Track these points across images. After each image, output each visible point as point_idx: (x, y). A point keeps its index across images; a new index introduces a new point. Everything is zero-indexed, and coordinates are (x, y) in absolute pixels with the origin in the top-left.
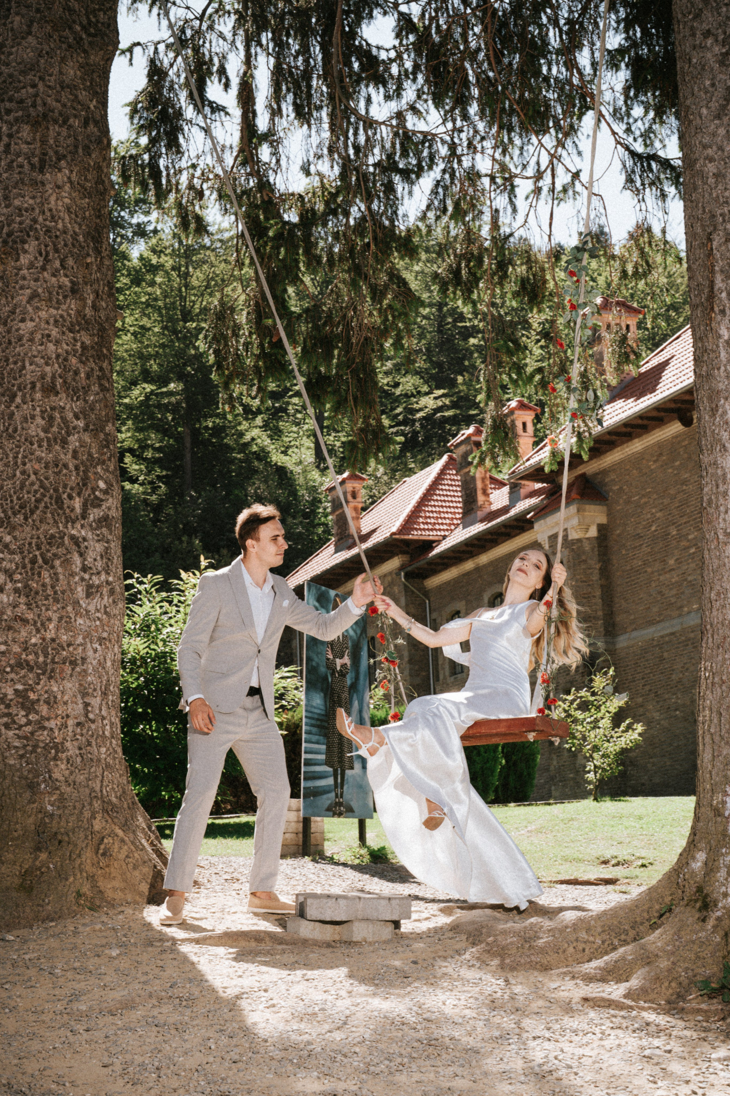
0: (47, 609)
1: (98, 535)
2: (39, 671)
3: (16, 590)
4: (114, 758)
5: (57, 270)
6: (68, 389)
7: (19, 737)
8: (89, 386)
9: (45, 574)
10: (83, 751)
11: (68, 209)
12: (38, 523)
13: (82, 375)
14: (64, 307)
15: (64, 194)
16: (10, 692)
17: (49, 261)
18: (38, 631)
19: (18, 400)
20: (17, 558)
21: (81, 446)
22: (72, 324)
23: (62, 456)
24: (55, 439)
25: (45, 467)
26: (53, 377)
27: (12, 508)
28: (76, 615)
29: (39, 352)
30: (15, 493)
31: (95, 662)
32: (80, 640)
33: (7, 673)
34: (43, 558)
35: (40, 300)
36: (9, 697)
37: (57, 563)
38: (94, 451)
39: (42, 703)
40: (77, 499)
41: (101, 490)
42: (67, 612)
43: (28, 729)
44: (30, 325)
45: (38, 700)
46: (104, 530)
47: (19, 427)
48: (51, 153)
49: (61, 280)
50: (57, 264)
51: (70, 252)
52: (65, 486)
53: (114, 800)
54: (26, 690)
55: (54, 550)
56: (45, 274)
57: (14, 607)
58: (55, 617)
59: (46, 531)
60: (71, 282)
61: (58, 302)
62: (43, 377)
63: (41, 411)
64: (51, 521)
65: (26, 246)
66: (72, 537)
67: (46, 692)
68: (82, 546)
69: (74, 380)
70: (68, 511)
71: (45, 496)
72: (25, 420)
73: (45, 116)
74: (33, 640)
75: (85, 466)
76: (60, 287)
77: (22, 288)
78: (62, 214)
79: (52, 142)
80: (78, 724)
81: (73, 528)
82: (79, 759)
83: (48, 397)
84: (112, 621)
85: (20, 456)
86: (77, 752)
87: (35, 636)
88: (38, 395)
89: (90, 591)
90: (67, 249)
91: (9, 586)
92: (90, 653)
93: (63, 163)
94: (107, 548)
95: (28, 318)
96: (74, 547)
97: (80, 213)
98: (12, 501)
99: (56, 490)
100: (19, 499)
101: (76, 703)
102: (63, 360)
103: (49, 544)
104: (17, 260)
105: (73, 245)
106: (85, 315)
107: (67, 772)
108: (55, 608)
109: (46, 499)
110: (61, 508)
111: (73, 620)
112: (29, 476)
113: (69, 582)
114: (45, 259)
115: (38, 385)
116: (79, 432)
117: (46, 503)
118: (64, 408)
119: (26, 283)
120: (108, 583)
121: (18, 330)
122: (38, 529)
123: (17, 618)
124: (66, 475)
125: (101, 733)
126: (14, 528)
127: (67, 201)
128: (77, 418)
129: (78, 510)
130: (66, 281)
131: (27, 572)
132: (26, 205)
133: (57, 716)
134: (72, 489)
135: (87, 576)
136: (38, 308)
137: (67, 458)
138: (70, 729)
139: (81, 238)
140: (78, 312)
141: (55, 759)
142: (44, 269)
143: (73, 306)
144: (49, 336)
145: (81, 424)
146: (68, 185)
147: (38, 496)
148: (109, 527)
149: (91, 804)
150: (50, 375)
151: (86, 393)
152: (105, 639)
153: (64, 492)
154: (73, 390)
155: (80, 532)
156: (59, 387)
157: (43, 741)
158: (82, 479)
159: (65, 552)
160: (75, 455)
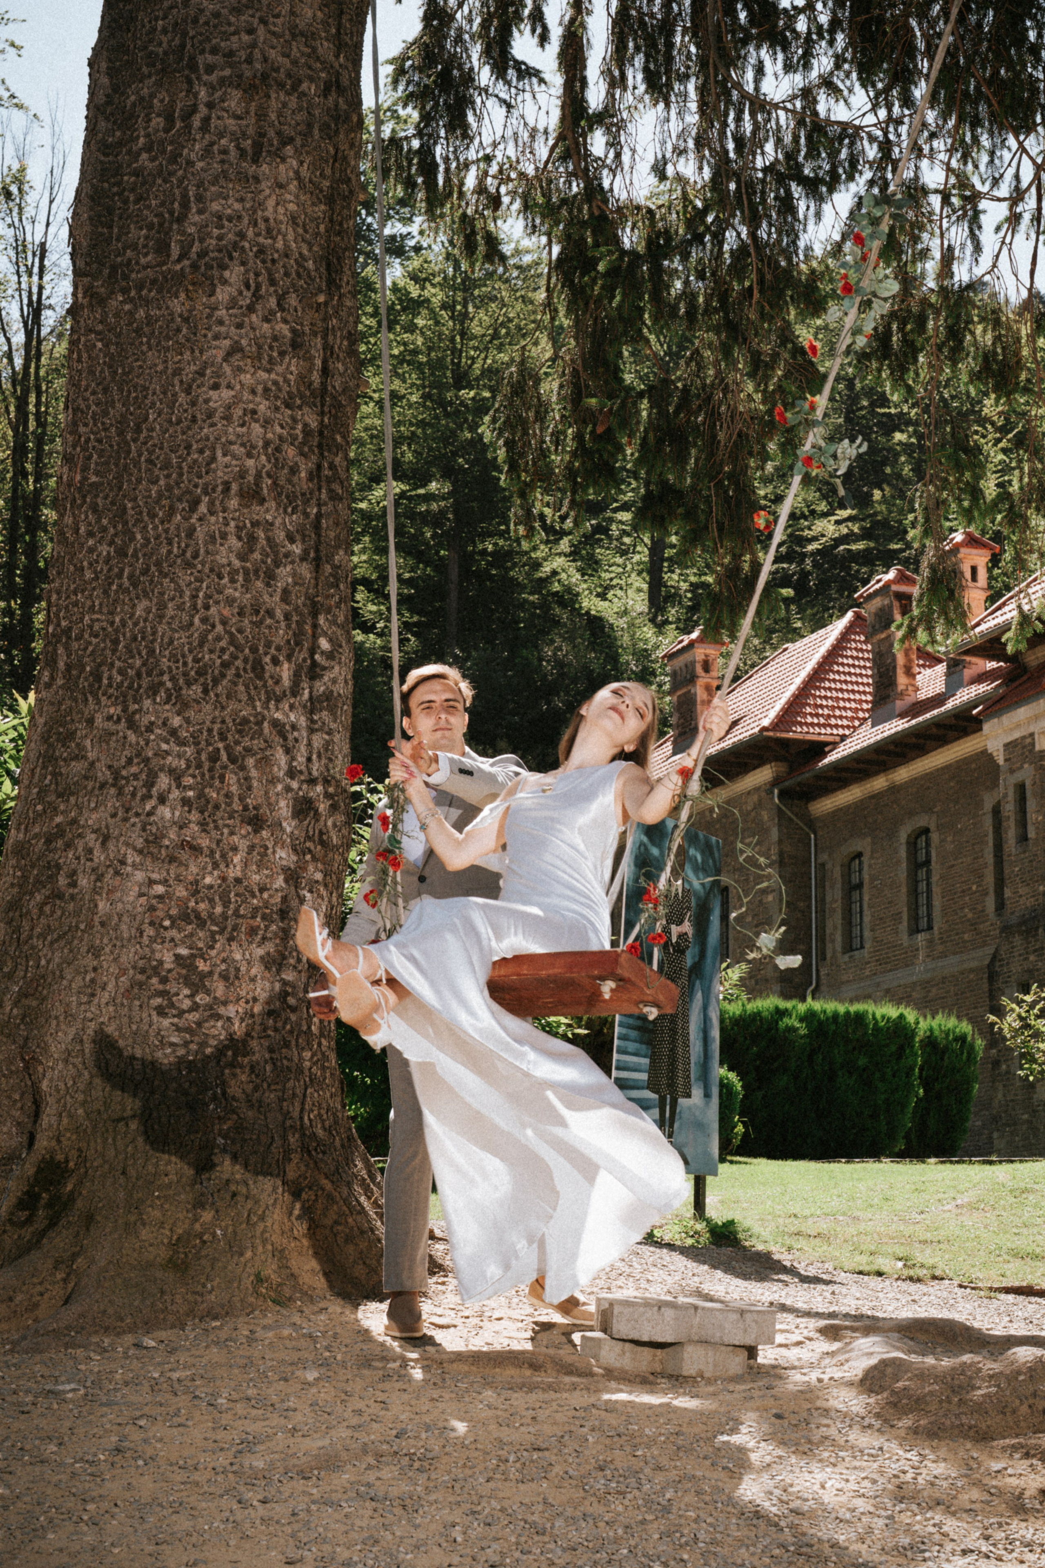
0: (232, 833)
1: (315, 722)
2: (215, 928)
3: (185, 802)
4: (323, 1068)
5: (272, 313)
6: (280, 494)
7: (178, 1029)
8: (312, 492)
9: (231, 779)
10: (276, 1055)
11: (293, 220)
12: (223, 699)
13: (303, 475)
14: (280, 369)
15: (289, 197)
16: (168, 959)
17: (261, 297)
18: (216, 866)
19: (203, 508)
20: (189, 751)
21: (296, 584)
22: (291, 396)
23: (266, 597)
24: (256, 572)
25: (239, 614)
26: (258, 475)
27: (185, 674)
28: (276, 844)
29: (238, 436)
30: (190, 651)
32: (279, 882)
33: (166, 928)
34: (229, 755)
35: (244, 357)
36: (167, 966)
37: (250, 762)
38: (315, 593)
39: (216, 977)
40: (286, 666)
41: (323, 653)
42: (262, 839)
43: (194, 1017)
44: (226, 394)
45: (211, 973)
46: (324, 715)
47: (202, 551)
48: (271, 133)
49: (277, 328)
50: (273, 302)
51: (293, 285)
52: (268, 645)
53: (320, 1132)
54: (193, 956)
55: (246, 742)
56: (254, 317)
57: (181, 828)
58: (243, 845)
59: (236, 713)
60: (293, 331)
61: (271, 358)
62: (242, 474)
63: (237, 527)
64: (244, 697)
65: (227, 274)
66: (275, 723)
67: (224, 961)
68: (290, 737)
69: (289, 481)
70: (270, 682)
71: (236, 658)
72: (212, 539)
73: (265, 77)
74: (208, 880)
75: (301, 614)
76: (275, 338)
77: (216, 337)
78: (283, 227)
79: (273, 116)
80: (271, 1013)
81: (277, 709)
82: (269, 1068)
83: (248, 507)
84: (331, 855)
85: (201, 594)
86: (267, 1056)
87: (211, 873)
88: (233, 503)
89: (300, 808)
90: (288, 281)
91: (175, 794)
92: (295, 904)
93: (289, 150)
94: (327, 743)
95: (224, 384)
96: (278, 739)
97: (311, 227)
98: (185, 664)
99: (254, 650)
100: (196, 660)
101: (269, 980)
102: (274, 449)
103: (240, 732)
104: (212, 294)
105: (299, 275)
106: (311, 384)
107: (251, 1086)
108: (243, 832)
109: (239, 663)
110: (260, 677)
111: (270, 851)
112: (213, 626)
113: (266, 793)
114: (254, 295)
115: (234, 487)
116: (292, 562)
117: (237, 668)
118: (272, 524)
119: (223, 329)
120: (326, 796)
121: (207, 401)
122: (223, 708)
123: (183, 845)
124: (270, 627)
125: (305, 1028)
126: (186, 705)
127: (292, 207)
128: (291, 539)
129: (286, 681)
130: (284, 330)
131: (203, 775)
132: (229, 211)
133: (238, 1000)
134: (278, 649)
135: (295, 785)
136: (240, 370)
137: (272, 600)
138: (258, 1019)
139: (310, 264)
140: (301, 377)
141: (233, 1065)
142: (251, 309)
143: (293, 368)
144: (254, 412)
145: (297, 549)
146: (295, 183)
147: (226, 657)
148: (332, 710)
149: (284, 1138)
150: (253, 472)
151: (307, 502)
152: (317, 882)
153: (266, 654)
154: (287, 497)
155: (288, 717)
156: (265, 491)
157: (214, 1037)
158: (294, 634)
159: (263, 745)
160: (285, 596)
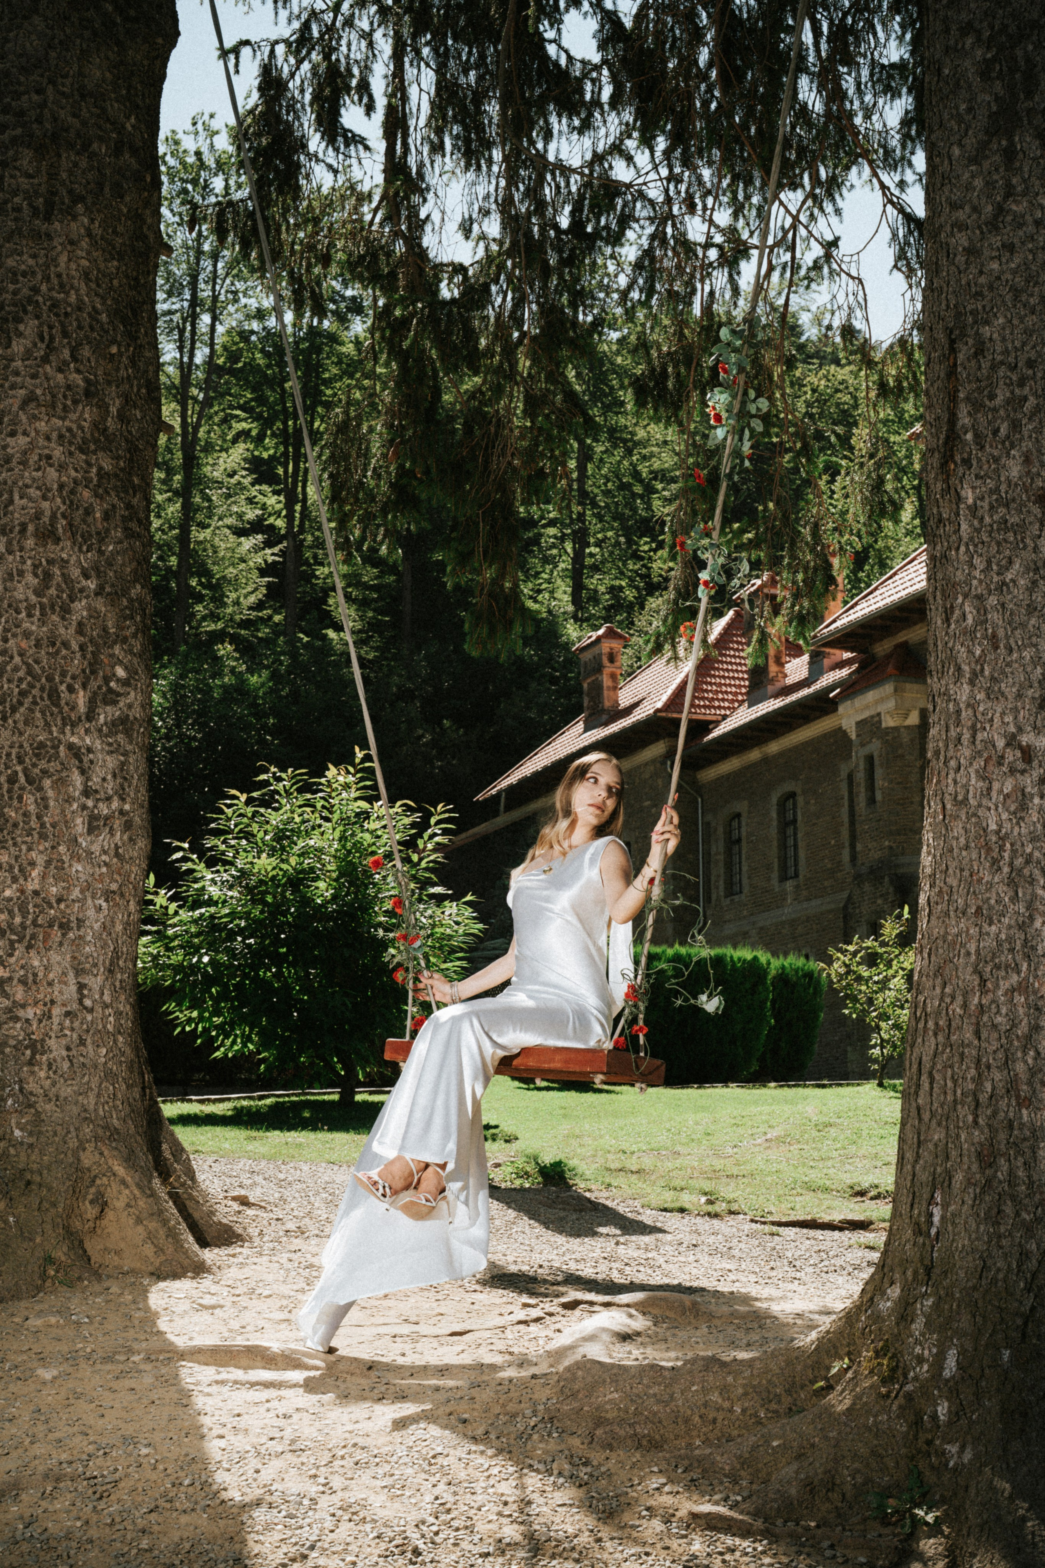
0: (30, 849)
1: (110, 744)
2: (14, 937)
4: (120, 1063)
5: (66, 363)
6: (75, 534)
8: (107, 531)
9: (29, 800)
10: (74, 1052)
11: (86, 275)
12: (21, 725)
13: (98, 515)
14: (73, 416)
15: (80, 253)
17: (55, 349)
18: (15, 880)
21: (91, 617)
22: (85, 441)
23: (62, 631)
24: (52, 607)
25: (36, 646)
26: (54, 516)
28: (72, 858)
29: (34, 480)
31: (97, 926)
32: (76, 893)
34: (26, 776)
35: (39, 405)
37: (47, 783)
38: (110, 624)
39: (15, 982)
40: (81, 693)
41: (118, 680)
42: (59, 854)
44: (22, 440)
45: (10, 979)
46: (120, 737)
48: (63, 192)
49: (71, 378)
50: (66, 354)
52: (63, 674)
53: (115, 1123)
55: (43, 764)
56: (48, 368)
58: (40, 860)
59: (32, 737)
60: (87, 380)
61: (65, 406)
63: (34, 565)
64: (41, 723)
65: (21, 327)
66: (70, 747)
67: (22, 967)
68: (85, 759)
69: (84, 521)
70: (66, 709)
71: (33, 687)
72: (9, 577)
73: (55, 137)
74: (8, 893)
75: (96, 645)
76: (69, 387)
77: (13, 387)
78: (75, 282)
79: (64, 175)
80: (68, 1014)
81: (73, 734)
82: (66, 1065)
83: (45, 546)
84: (126, 867)
86: (64, 1053)
87: (10, 886)
88: (30, 543)
89: (95, 824)
90: (82, 334)
92: (91, 913)
93: (80, 208)
94: (123, 764)
95: (20, 431)
96: (73, 761)
97: (104, 282)
99: (50, 679)
101: (65, 983)
102: (68, 492)
103: (37, 755)
104: (8, 346)
105: (92, 328)
106: (105, 429)
107: (49, 1082)
108: (41, 848)
109: (36, 692)
110: (57, 705)
111: (67, 865)
112: (12, 657)
113: (63, 811)
114: (48, 347)
115: (31, 528)
116: (87, 597)
117: (34, 697)
118: (67, 562)
119: (19, 379)
120: (122, 812)
121: (4, 448)
122: (21, 734)
124: (65, 658)
125: (100, 1027)
127: (84, 263)
128: (87, 577)
129: (82, 708)
130: (78, 379)
131: (2, 796)
132: (23, 267)
133: (36, 1002)
134: (74, 677)
135: (90, 803)
136: (35, 418)
137: (68, 633)
138: (56, 1020)
139: (104, 317)
140: (95, 425)
141: (31, 1063)
142: (45, 360)
143: (86, 415)
144: (49, 457)
145: (92, 585)
146: (87, 239)
147: (24, 686)
148: (128, 733)
149: (79, 1129)
150: (48, 513)
151: (101, 541)
152: (114, 892)
153: (61, 683)
154: (82, 536)
155: (83, 740)
156: (60, 530)
157: (13, 1037)
158: (90, 664)
159: (59, 768)
160: (80, 629)
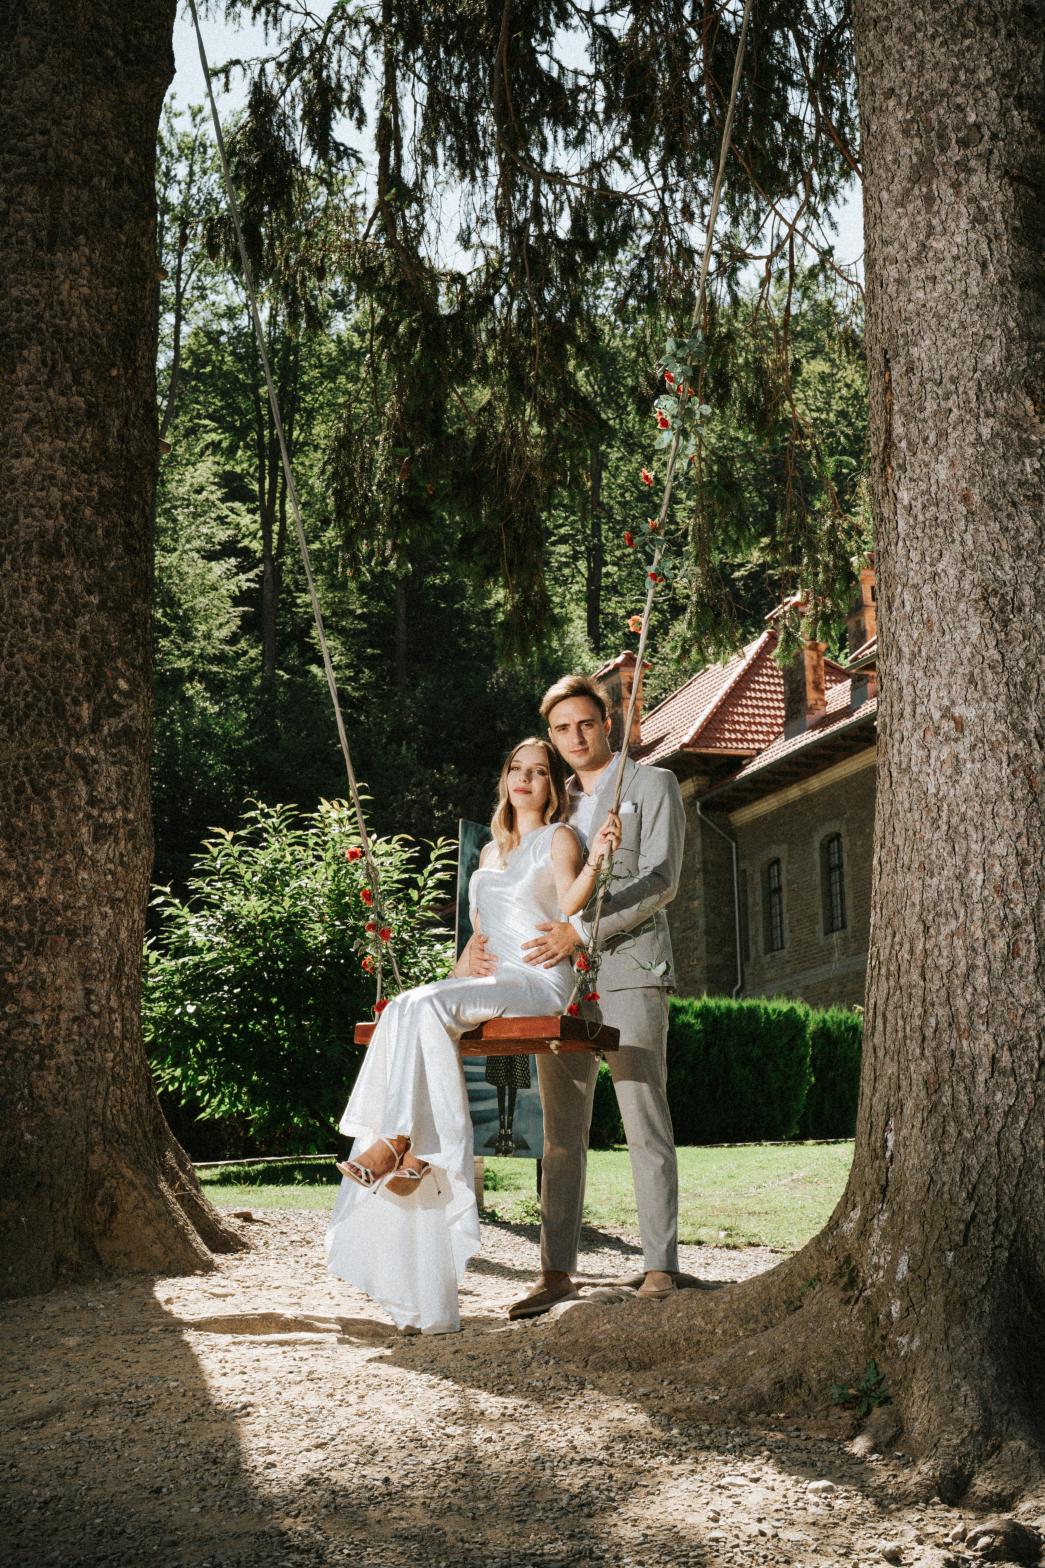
0: (37, 858)
1: (114, 755)
2: (22, 944)
4: (126, 1068)
5: (68, 387)
6: (77, 551)
8: (109, 548)
9: (36, 810)
10: (82, 1057)
11: (87, 302)
12: (27, 737)
13: (100, 532)
15: (82, 282)
17: (58, 373)
18: (23, 888)
19: (7, 566)
21: (94, 631)
22: (87, 462)
23: (67, 645)
24: (57, 621)
25: (41, 660)
26: (57, 534)
28: (78, 866)
29: (39, 499)
31: (102, 933)
32: (82, 901)
34: (33, 786)
35: (43, 428)
37: (54, 793)
38: (112, 637)
39: (24, 988)
40: (86, 705)
41: (121, 693)
42: (66, 863)
43: (3, 1025)
44: (27, 462)
45: (19, 985)
46: (124, 748)
47: (7, 604)
48: (65, 224)
49: (73, 400)
50: (68, 377)
51: (88, 361)
52: (68, 687)
53: (122, 1126)
54: (2, 970)
55: (49, 775)
56: (51, 391)
58: (47, 868)
59: (39, 749)
60: (88, 403)
61: (68, 430)
62: (43, 534)
63: (38, 582)
64: (47, 735)
65: (26, 353)
66: (77, 758)
67: (31, 973)
68: (90, 770)
69: (87, 538)
70: (71, 721)
71: (39, 700)
72: (15, 593)
73: (58, 173)
74: (16, 901)
75: (99, 658)
76: (71, 410)
77: (17, 410)
78: (77, 309)
79: (66, 209)
80: (75, 1019)
82: (74, 1069)
83: (48, 562)
84: (130, 874)
85: (6, 643)
86: (72, 1058)
87: (18, 895)
88: (35, 560)
89: (101, 833)
90: (83, 358)
92: (97, 919)
93: (81, 239)
94: (127, 774)
95: (24, 453)
96: (78, 771)
97: (104, 308)
99: (55, 692)
100: (3, 703)
101: (73, 989)
102: (71, 511)
103: (42, 766)
104: (13, 371)
105: (93, 352)
106: (106, 449)
107: (57, 1086)
108: (48, 856)
109: (42, 705)
110: (63, 717)
111: (73, 873)
112: (18, 672)
113: (69, 821)
114: (51, 371)
115: (36, 545)
116: (90, 612)
117: (40, 710)
118: (70, 578)
119: (23, 403)
120: (126, 821)
121: (9, 469)
122: (27, 746)
124: (70, 671)
125: (107, 1032)
127: (85, 290)
128: (89, 591)
129: (86, 720)
130: (79, 402)
131: (10, 806)
132: (27, 296)
133: (44, 1008)
134: (78, 690)
135: (95, 812)
136: (39, 439)
137: (73, 647)
138: (64, 1026)
139: (104, 342)
140: (96, 445)
141: (40, 1067)
142: (48, 384)
143: (88, 437)
144: (53, 477)
145: (95, 600)
146: (88, 268)
147: (29, 699)
148: (132, 746)
149: (88, 1132)
150: (52, 531)
151: (104, 557)
152: (119, 900)
153: (67, 695)
154: (85, 553)
155: (88, 751)
156: (64, 548)
157: (22, 1042)
158: (94, 677)
159: (64, 777)
160: (84, 642)
